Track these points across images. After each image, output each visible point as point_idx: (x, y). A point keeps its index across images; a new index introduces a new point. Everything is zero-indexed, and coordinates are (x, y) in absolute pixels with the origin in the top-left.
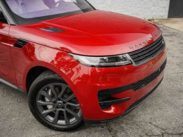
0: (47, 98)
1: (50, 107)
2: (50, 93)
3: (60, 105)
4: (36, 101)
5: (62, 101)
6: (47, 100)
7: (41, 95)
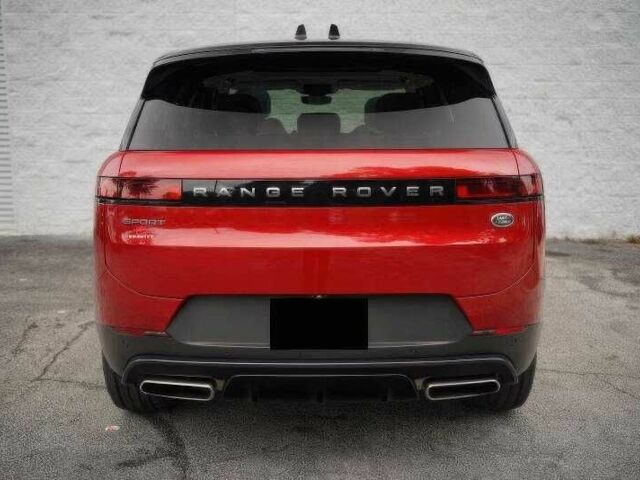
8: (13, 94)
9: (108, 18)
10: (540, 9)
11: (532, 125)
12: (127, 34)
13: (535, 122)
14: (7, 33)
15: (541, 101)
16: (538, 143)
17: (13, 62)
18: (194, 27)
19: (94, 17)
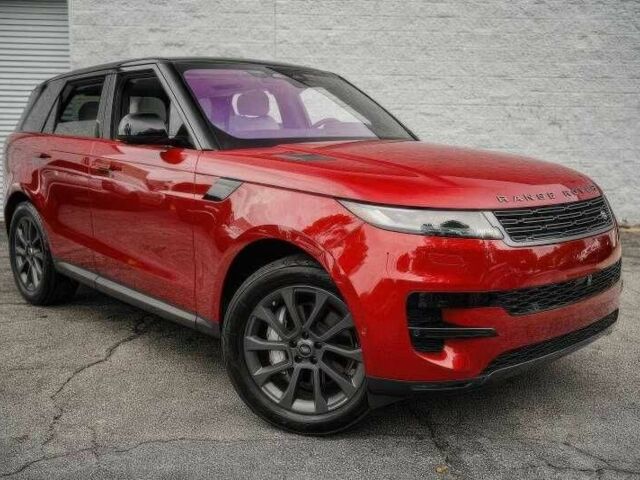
0: (275, 330)
1: (277, 358)
2: (281, 318)
3: (305, 350)
4: (243, 337)
5: (313, 339)
6: (273, 335)
7: (258, 320)
9: (164, 31)
11: (528, 129)
13: (530, 126)
14: (74, 43)
15: (536, 109)
16: (533, 144)
18: (241, 40)
19: (152, 30)
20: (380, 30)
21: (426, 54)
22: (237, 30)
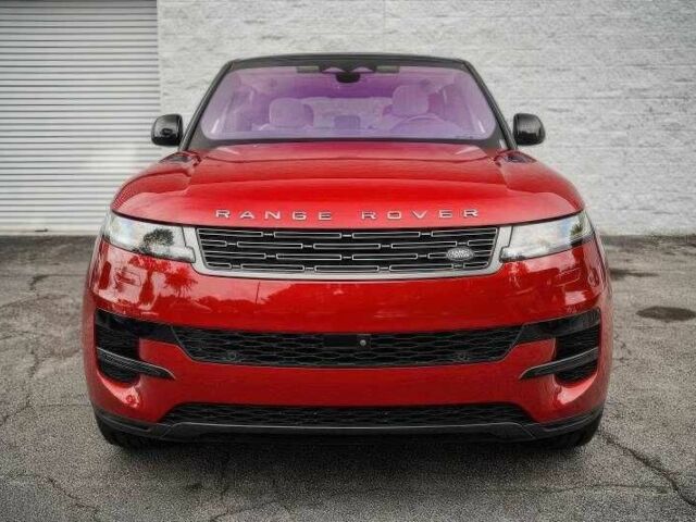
8: (166, 97)
9: (261, 22)
10: (683, 11)
11: (672, 124)
12: (279, 38)
13: (676, 121)
14: (163, 39)
15: (682, 101)
16: (677, 141)
17: (168, 66)
18: (345, 31)
19: (248, 22)
20: (503, 16)
21: (555, 42)
22: (341, 19)
